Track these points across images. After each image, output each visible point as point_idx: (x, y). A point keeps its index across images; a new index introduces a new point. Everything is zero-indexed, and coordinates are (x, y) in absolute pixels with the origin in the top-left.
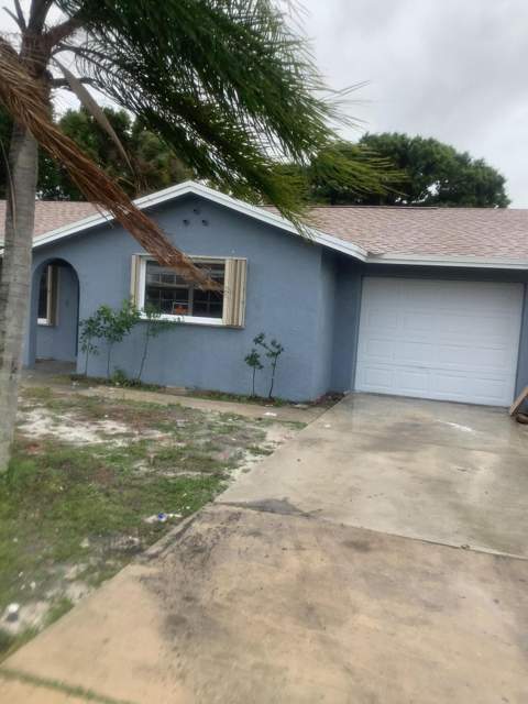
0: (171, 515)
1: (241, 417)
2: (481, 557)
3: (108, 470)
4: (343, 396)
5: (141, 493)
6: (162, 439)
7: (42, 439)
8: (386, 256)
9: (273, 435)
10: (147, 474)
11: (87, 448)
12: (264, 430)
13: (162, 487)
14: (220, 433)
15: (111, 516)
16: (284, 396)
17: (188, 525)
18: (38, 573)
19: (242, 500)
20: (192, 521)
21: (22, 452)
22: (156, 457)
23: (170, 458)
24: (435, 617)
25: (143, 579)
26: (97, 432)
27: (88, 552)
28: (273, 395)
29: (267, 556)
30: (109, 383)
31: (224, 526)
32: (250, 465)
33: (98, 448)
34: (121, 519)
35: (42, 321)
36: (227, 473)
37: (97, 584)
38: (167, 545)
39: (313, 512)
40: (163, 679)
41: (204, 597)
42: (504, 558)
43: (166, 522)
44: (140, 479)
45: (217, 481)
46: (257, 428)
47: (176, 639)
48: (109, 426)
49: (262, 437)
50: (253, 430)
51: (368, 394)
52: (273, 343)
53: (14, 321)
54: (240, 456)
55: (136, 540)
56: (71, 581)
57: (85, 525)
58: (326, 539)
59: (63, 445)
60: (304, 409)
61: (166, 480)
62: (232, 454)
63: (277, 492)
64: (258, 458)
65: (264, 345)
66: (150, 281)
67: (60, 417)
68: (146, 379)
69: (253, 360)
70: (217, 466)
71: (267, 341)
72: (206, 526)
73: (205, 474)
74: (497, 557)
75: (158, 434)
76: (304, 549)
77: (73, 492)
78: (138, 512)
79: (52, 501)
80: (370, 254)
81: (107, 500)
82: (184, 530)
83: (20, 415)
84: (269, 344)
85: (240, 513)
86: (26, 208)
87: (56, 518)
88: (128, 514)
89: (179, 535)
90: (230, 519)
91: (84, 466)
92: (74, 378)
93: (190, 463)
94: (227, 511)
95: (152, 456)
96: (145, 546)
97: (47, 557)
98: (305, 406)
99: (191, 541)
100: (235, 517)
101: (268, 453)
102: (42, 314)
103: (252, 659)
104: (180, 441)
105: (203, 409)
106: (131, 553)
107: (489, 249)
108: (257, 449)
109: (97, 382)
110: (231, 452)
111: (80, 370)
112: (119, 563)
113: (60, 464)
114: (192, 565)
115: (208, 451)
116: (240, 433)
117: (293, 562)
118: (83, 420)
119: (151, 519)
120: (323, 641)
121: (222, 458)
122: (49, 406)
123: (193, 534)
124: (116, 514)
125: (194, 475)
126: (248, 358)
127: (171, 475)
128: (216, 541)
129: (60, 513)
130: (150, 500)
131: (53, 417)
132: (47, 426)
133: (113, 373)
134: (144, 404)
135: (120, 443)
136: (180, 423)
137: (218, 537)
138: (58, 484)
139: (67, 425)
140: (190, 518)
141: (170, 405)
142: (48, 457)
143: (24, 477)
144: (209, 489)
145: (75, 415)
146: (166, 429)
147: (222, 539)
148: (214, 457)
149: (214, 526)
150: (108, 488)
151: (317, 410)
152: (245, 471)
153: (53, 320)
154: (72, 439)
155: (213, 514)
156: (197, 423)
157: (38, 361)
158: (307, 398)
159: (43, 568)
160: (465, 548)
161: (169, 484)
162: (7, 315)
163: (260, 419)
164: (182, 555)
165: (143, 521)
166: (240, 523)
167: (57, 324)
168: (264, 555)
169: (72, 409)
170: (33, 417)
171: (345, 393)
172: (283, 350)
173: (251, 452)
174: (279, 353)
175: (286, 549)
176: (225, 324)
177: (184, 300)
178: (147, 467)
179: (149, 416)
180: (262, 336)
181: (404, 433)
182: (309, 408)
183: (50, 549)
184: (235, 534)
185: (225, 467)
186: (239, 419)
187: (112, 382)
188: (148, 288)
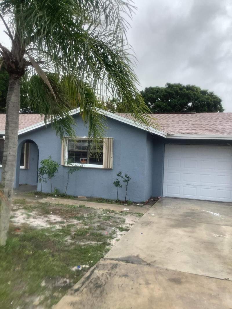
0: (84, 266)
1: (113, 212)
3: (53, 242)
4: (158, 199)
5: (69, 254)
6: (77, 224)
7: (22, 226)
8: (175, 135)
9: (129, 220)
10: (72, 244)
11: (43, 230)
12: (124, 217)
13: (79, 250)
14: (104, 220)
15: (55, 268)
16: (131, 200)
17: (92, 272)
18: (20, 302)
19: (117, 257)
20: (94, 269)
21: (13, 233)
22: (75, 234)
23: (81, 235)
25: (72, 304)
26: (47, 221)
27: (45, 288)
28: (127, 199)
29: (132, 289)
30: (52, 195)
31: (110, 272)
32: (119, 237)
33: (48, 230)
34: (60, 269)
35: (22, 167)
36: (109, 242)
38: (83, 284)
39: (152, 262)
43: (82, 270)
44: (69, 246)
45: (105, 247)
46: (121, 217)
48: (53, 218)
49: (124, 222)
50: (119, 218)
51: (170, 197)
52: (126, 176)
53: (9, 173)
54: (114, 232)
55: (68, 281)
56: (36, 306)
57: (43, 273)
58: (160, 277)
59: (32, 229)
60: (141, 206)
61: (80, 246)
62: (110, 232)
63: (134, 252)
64: (123, 233)
65: (122, 177)
66: (70, 149)
67: (30, 214)
68: (69, 193)
69: (117, 184)
70: (104, 238)
71: (123, 175)
72: (101, 272)
73: (99, 243)
75: (75, 222)
76: (150, 284)
77: (37, 254)
78: (68, 265)
79: (27, 260)
80: (168, 135)
81: (53, 259)
82: (91, 275)
83: (12, 213)
84: (124, 177)
85: (117, 264)
86: (15, 120)
87: (29, 270)
88: (63, 266)
89: (88, 278)
90: (112, 268)
91: (42, 240)
92: (36, 193)
93: (91, 237)
94: (111, 264)
95: (73, 233)
96: (72, 284)
97: (25, 292)
99: (95, 281)
100: (115, 266)
101: (127, 230)
102: (22, 164)
104: (86, 225)
105: (95, 208)
106: (66, 289)
107: (221, 131)
108: (122, 228)
109: (47, 195)
110: (110, 230)
111: (39, 189)
112: (60, 295)
113: (30, 239)
114: (96, 295)
115: (99, 230)
116: (113, 219)
117: (145, 291)
118: (40, 215)
119: (74, 269)
121: (106, 234)
122: (25, 208)
123: (95, 277)
124: (57, 266)
125: (93, 243)
126: (114, 183)
127: (83, 244)
128: (106, 280)
129: (31, 267)
130: (73, 258)
131: (27, 214)
132: (24, 219)
133: (54, 191)
134: (68, 206)
135: (58, 227)
136: (85, 215)
137: (108, 279)
138: (30, 251)
139: (33, 218)
141: (80, 206)
142: (25, 236)
143: (13, 247)
144: (101, 251)
145: (37, 212)
146: (79, 219)
147: (109, 279)
148: (102, 233)
149: (105, 272)
150: (53, 252)
151: (147, 206)
152: (118, 240)
153: (26, 167)
154: (36, 225)
155: (104, 265)
156: (93, 215)
157: (20, 185)
158: (142, 201)
159: (23, 299)
161: (82, 249)
162: (6, 170)
163: (122, 212)
164: (91, 289)
165: (70, 270)
166: (117, 270)
167: (28, 169)
168: (131, 288)
169: (36, 209)
170: (18, 214)
171: (159, 197)
172: (130, 179)
173: (119, 230)
174: (129, 180)
175: (141, 284)
176: (104, 167)
177: (86, 157)
178: (71, 239)
179: (71, 212)
180: (120, 173)
181: (189, 218)
182: (143, 205)
183: (26, 288)
184: (116, 276)
185: (108, 238)
186: (112, 212)
187: (53, 195)
188: (69, 152)
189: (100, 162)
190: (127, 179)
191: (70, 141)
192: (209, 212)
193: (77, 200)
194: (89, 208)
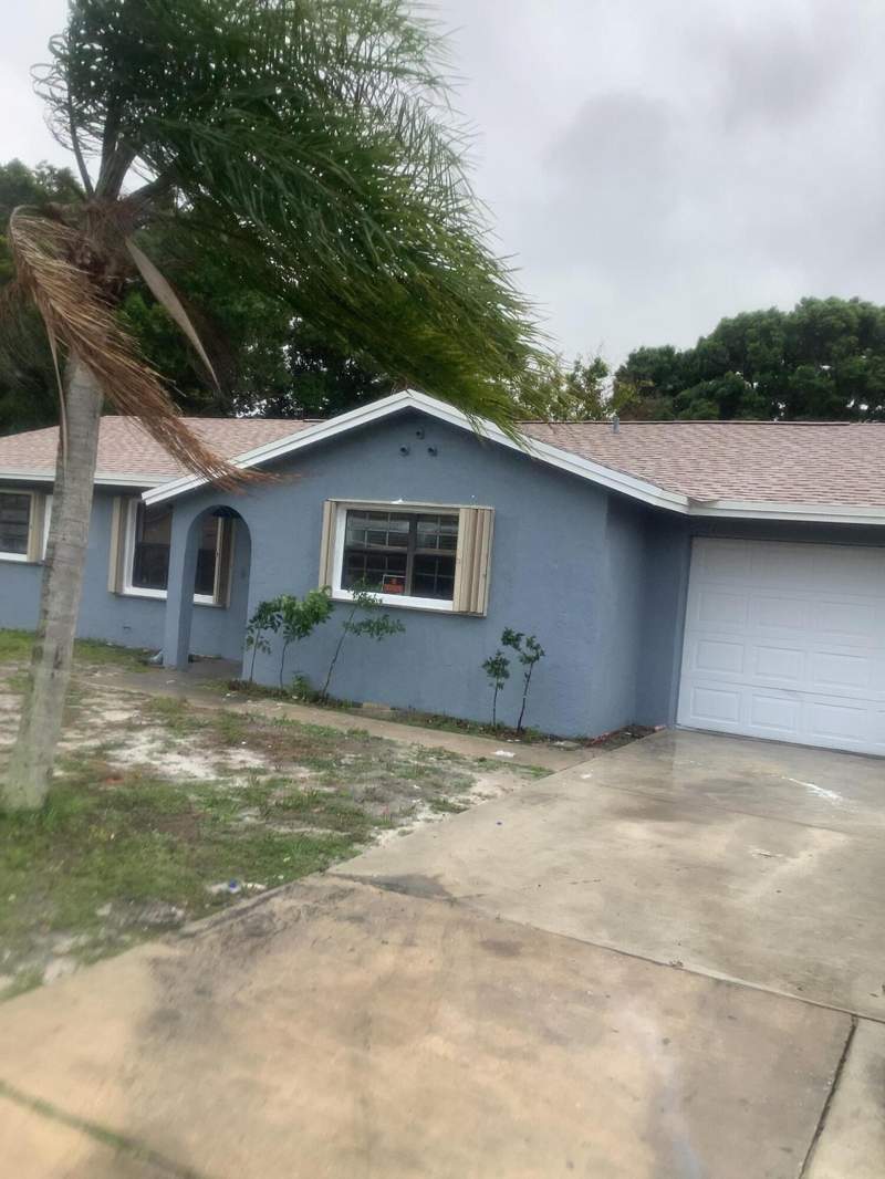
0: (250, 885)
1: (453, 756)
2: (692, 980)
3: (197, 817)
4: (654, 731)
5: (223, 851)
6: (304, 780)
7: (132, 770)
8: (721, 505)
9: (486, 784)
10: (249, 827)
11: (188, 786)
12: (478, 776)
13: (260, 846)
14: (401, 776)
15: (160, 878)
16: (544, 728)
17: (266, 899)
18: (21, 941)
19: (368, 873)
20: (272, 896)
21: (93, 785)
22: (277, 805)
23: (297, 807)
24: (550, 1053)
25: (156, 962)
26: (215, 765)
27: (103, 921)
28: (523, 725)
29: (352, 950)
30: (281, 695)
31: (316, 905)
33: (202, 787)
34: (172, 883)
36: (372, 835)
37: (90, 962)
38: (218, 923)
39: (466, 897)
40: (102, 1083)
41: (225, 992)
42: (729, 984)
43: (238, 893)
44: (234, 832)
45: (349, 845)
46: (467, 772)
47: (151, 1039)
48: (240, 757)
49: (465, 786)
50: (457, 775)
51: (700, 731)
52: (530, 644)
53: (60, 597)
54: (409, 812)
55: (180, 912)
56: (59, 955)
58: (458, 935)
59: (155, 781)
60: (568, 749)
61: (271, 836)
62: (399, 808)
63: (430, 866)
64: (438, 816)
66: (351, 540)
67: (177, 740)
68: (335, 692)
69: (497, 668)
70: (363, 823)
72: (290, 903)
73: (337, 834)
74: (718, 982)
75: (304, 772)
76: (416, 945)
78: (203, 876)
80: (692, 502)
81: (168, 857)
82: (253, 906)
83: (121, 735)
85: (352, 890)
87: (81, 874)
88: (186, 878)
89: (245, 911)
90: (332, 897)
91: (164, 810)
92: (233, 687)
93: (323, 817)
94: (335, 887)
95: (273, 803)
96: (186, 922)
97: (41, 922)
98: (571, 745)
99: (256, 921)
100: (341, 895)
101: (458, 811)
102: (205, 588)
103: (237, 1072)
104: (329, 784)
105: (400, 741)
106: (161, 929)
108: (445, 803)
109: (264, 693)
110: (399, 805)
111: (245, 677)
112: (136, 940)
113: (132, 805)
114: (235, 951)
115: (362, 801)
116: (433, 778)
117: (386, 960)
118: (206, 747)
120: (355, 1063)
121: (379, 813)
122: (169, 725)
123: (264, 912)
124: (169, 876)
125: (320, 832)
126: (488, 664)
127: (283, 830)
128: (291, 923)
129: (91, 869)
130: (230, 862)
131: (166, 741)
132: (150, 753)
133: (290, 682)
134: (310, 728)
135: (240, 782)
136: (349, 758)
137: (297, 919)
138: (111, 830)
139: (180, 753)
140: (272, 892)
141: (352, 733)
143: (64, 817)
144: (329, 854)
145: (200, 739)
146: (320, 766)
147: (302, 921)
148: (368, 811)
149: (301, 904)
150: (179, 841)
151: (590, 752)
152: (404, 834)
153: (222, 598)
154: (175, 773)
155: (311, 888)
156: (374, 760)
157: (191, 659)
158: (582, 733)
159: (30, 936)
160: (677, 966)
161: (271, 843)
162: (51, 588)
163: (482, 760)
164: (230, 936)
165: (202, 890)
166: (343, 904)
167: (228, 605)
168: (349, 947)
169: (202, 730)
170: (138, 740)
171: (657, 728)
172: (543, 653)
173: (432, 808)
174: (537, 658)
175: (387, 943)
176: (456, 610)
177: (400, 572)
178: (256, 817)
179: (308, 746)
181: (709, 795)
182: (578, 748)
183: (51, 912)
184: (325, 917)
185: (375, 825)
186: (449, 758)
187: (286, 695)
188: (348, 551)
189: (445, 590)
190: (531, 653)
191: (351, 513)
192: (810, 785)
193: (356, 714)
194: (380, 739)
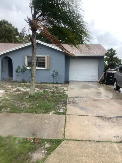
5: (56, 97)
12: (62, 88)
19: (72, 97)
25: (71, 106)
28: (57, 82)
30: (23, 82)
43: (65, 100)
51: (72, 81)
52: (57, 72)
55: (63, 102)
60: (64, 84)
63: (76, 95)
66: (28, 61)
69: (53, 75)
70: (62, 93)
71: (56, 72)
75: (46, 89)
78: (59, 99)
82: (69, 101)
96: (66, 103)
99: (72, 102)
100: (74, 99)
104: (51, 90)
108: (65, 90)
114: (75, 104)
115: (58, 91)
117: (88, 102)
127: (57, 94)
144: (65, 96)
152: (67, 93)
156: (50, 87)
160: (109, 99)
163: (59, 86)
167: (4, 71)
176: (46, 69)
179: (40, 87)
180: (55, 71)
181: (85, 86)
184: (77, 100)
188: (28, 62)
190: (57, 73)
191: (28, 57)
192: (91, 84)
